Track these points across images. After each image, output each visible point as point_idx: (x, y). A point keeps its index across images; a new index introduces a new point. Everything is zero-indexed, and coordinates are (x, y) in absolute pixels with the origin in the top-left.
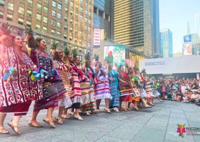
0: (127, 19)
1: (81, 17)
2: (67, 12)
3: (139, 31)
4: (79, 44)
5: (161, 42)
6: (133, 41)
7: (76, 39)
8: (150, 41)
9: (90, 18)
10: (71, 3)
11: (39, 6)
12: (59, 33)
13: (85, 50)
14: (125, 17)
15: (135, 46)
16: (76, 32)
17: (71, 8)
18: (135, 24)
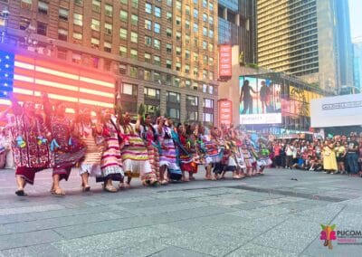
0: (283, 22)
1: (196, 26)
2: (171, 19)
3: (308, 44)
4: (192, 76)
5: (355, 61)
6: (296, 64)
7: (187, 67)
8: (332, 62)
9: (212, 27)
10: (178, 4)
11: (124, 14)
12: (157, 59)
13: (205, 86)
14: (279, 19)
15: (300, 74)
16: (187, 54)
17: (176, 12)
18: (300, 30)
